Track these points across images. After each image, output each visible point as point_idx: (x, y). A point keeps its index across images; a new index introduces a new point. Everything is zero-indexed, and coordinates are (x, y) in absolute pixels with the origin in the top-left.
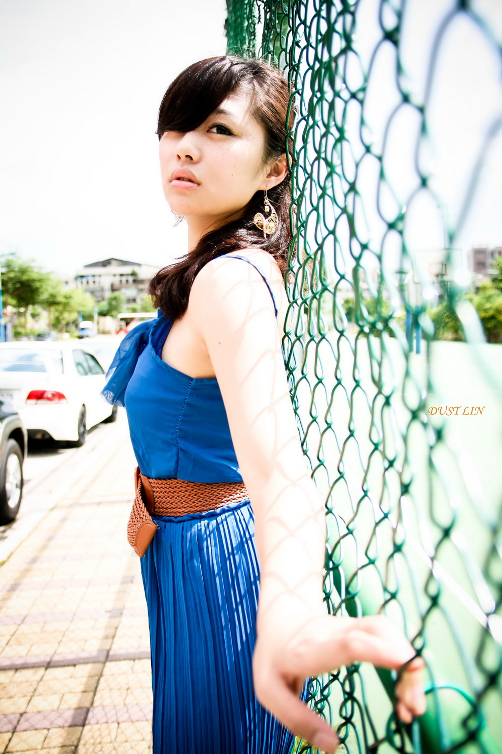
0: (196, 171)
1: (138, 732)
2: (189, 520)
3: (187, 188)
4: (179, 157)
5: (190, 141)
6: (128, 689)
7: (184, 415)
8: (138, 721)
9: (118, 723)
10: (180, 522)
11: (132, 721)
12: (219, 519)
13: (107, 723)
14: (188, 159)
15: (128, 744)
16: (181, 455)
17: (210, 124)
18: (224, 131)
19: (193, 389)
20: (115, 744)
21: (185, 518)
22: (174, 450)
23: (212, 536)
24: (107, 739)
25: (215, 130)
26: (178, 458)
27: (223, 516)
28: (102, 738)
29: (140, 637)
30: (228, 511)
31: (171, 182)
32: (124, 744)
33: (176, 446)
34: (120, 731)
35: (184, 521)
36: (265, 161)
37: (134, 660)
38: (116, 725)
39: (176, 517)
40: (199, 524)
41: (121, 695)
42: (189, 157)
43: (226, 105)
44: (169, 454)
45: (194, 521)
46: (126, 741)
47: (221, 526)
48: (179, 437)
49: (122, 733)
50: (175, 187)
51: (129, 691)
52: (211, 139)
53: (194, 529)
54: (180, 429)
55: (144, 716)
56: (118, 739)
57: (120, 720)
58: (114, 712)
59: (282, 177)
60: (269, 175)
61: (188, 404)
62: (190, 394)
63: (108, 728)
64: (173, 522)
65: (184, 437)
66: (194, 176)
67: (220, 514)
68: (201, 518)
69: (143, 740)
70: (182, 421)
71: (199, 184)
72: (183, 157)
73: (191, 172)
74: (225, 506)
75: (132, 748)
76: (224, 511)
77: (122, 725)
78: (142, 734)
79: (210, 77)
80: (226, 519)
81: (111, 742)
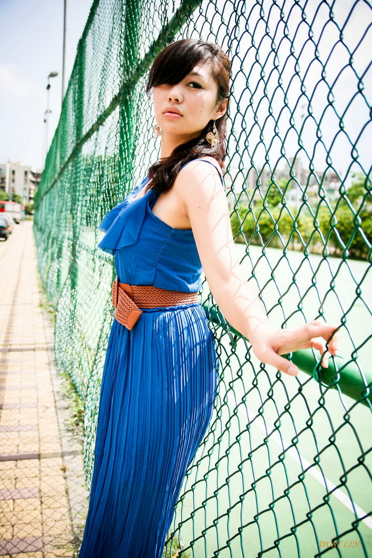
0: (181, 108)
1: (30, 504)
2: (157, 311)
3: (176, 117)
4: (170, 99)
5: (177, 91)
6: (16, 479)
7: (163, 250)
8: (28, 498)
9: (14, 500)
10: (152, 312)
11: (24, 498)
12: (176, 312)
13: (4, 500)
14: (176, 101)
15: (24, 512)
16: (157, 273)
17: (188, 82)
18: (197, 86)
19: (172, 235)
20: (14, 513)
21: (155, 310)
22: (154, 271)
23: (172, 322)
24: (7, 510)
25: (192, 85)
26: (156, 275)
27: (178, 311)
28: (3, 509)
29: (18, 446)
30: (181, 309)
31: (164, 113)
32: (22, 512)
33: (155, 268)
34: (16, 505)
35: (154, 312)
36: (216, 103)
37: (16, 461)
38: (12, 501)
39: (149, 309)
40: (164, 314)
41: (11, 483)
42: (177, 100)
43: (196, 69)
44: (150, 272)
45: (160, 312)
46: (23, 511)
47: (177, 316)
48: (159, 262)
49: (18, 506)
50: (167, 116)
51: (17, 480)
52: (189, 90)
53: (161, 317)
54: (159, 258)
55: (33, 495)
56: (16, 509)
57: (14, 498)
58: (8, 493)
59: (224, 112)
60: (218, 111)
61: (168, 244)
62: (169, 238)
63: (6, 503)
64: (147, 312)
65: (162, 262)
66: (179, 111)
67: (176, 310)
68: (165, 311)
69: (35, 509)
70: (161, 253)
71: (182, 116)
72: (173, 100)
73: (177, 109)
74: (180, 305)
75: (28, 514)
76: (178, 308)
77: (17, 501)
78: (34, 506)
79: (187, 52)
80: (179, 312)
81: (11, 512)
